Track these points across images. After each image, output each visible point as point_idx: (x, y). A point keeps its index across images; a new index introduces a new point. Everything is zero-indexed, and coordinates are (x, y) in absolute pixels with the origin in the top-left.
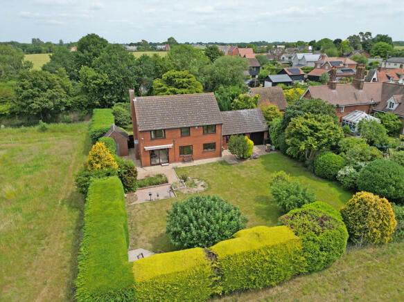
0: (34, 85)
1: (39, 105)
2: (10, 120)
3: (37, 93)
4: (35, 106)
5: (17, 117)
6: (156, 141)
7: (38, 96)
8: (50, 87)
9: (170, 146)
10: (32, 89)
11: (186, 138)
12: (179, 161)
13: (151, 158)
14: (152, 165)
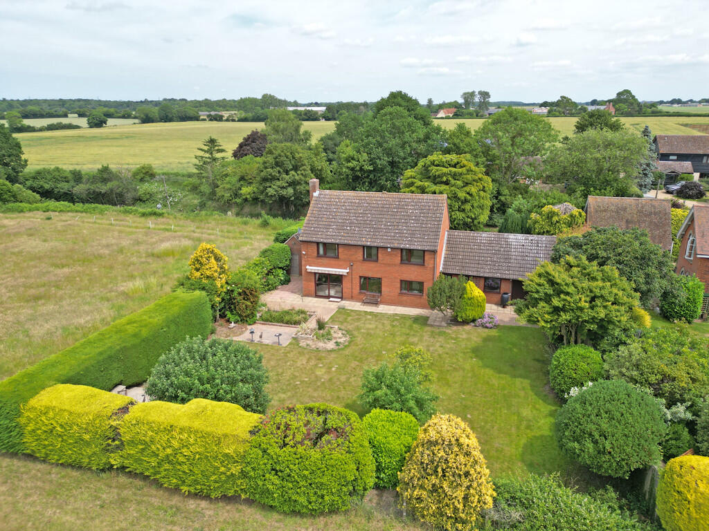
0: (277, 164)
1: (276, 191)
2: (253, 207)
3: (278, 175)
4: (271, 191)
5: (260, 204)
6: (325, 261)
7: (279, 179)
8: (296, 168)
9: (343, 271)
10: (272, 168)
11: (372, 265)
12: (358, 300)
13: (317, 285)
14: (317, 296)
